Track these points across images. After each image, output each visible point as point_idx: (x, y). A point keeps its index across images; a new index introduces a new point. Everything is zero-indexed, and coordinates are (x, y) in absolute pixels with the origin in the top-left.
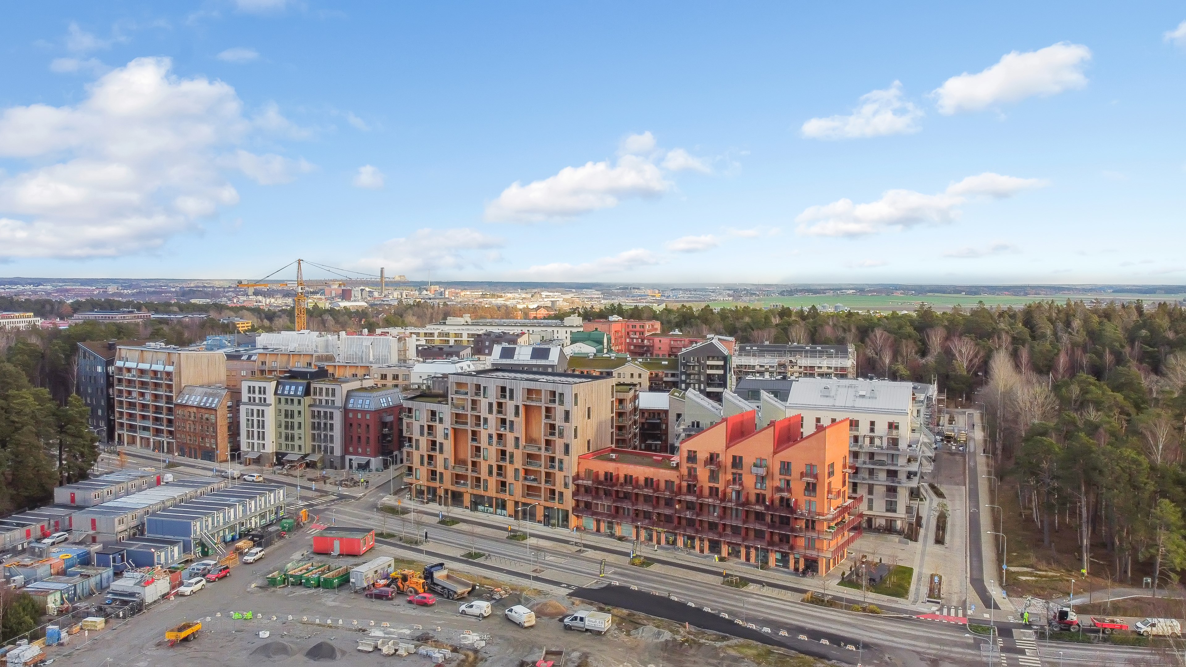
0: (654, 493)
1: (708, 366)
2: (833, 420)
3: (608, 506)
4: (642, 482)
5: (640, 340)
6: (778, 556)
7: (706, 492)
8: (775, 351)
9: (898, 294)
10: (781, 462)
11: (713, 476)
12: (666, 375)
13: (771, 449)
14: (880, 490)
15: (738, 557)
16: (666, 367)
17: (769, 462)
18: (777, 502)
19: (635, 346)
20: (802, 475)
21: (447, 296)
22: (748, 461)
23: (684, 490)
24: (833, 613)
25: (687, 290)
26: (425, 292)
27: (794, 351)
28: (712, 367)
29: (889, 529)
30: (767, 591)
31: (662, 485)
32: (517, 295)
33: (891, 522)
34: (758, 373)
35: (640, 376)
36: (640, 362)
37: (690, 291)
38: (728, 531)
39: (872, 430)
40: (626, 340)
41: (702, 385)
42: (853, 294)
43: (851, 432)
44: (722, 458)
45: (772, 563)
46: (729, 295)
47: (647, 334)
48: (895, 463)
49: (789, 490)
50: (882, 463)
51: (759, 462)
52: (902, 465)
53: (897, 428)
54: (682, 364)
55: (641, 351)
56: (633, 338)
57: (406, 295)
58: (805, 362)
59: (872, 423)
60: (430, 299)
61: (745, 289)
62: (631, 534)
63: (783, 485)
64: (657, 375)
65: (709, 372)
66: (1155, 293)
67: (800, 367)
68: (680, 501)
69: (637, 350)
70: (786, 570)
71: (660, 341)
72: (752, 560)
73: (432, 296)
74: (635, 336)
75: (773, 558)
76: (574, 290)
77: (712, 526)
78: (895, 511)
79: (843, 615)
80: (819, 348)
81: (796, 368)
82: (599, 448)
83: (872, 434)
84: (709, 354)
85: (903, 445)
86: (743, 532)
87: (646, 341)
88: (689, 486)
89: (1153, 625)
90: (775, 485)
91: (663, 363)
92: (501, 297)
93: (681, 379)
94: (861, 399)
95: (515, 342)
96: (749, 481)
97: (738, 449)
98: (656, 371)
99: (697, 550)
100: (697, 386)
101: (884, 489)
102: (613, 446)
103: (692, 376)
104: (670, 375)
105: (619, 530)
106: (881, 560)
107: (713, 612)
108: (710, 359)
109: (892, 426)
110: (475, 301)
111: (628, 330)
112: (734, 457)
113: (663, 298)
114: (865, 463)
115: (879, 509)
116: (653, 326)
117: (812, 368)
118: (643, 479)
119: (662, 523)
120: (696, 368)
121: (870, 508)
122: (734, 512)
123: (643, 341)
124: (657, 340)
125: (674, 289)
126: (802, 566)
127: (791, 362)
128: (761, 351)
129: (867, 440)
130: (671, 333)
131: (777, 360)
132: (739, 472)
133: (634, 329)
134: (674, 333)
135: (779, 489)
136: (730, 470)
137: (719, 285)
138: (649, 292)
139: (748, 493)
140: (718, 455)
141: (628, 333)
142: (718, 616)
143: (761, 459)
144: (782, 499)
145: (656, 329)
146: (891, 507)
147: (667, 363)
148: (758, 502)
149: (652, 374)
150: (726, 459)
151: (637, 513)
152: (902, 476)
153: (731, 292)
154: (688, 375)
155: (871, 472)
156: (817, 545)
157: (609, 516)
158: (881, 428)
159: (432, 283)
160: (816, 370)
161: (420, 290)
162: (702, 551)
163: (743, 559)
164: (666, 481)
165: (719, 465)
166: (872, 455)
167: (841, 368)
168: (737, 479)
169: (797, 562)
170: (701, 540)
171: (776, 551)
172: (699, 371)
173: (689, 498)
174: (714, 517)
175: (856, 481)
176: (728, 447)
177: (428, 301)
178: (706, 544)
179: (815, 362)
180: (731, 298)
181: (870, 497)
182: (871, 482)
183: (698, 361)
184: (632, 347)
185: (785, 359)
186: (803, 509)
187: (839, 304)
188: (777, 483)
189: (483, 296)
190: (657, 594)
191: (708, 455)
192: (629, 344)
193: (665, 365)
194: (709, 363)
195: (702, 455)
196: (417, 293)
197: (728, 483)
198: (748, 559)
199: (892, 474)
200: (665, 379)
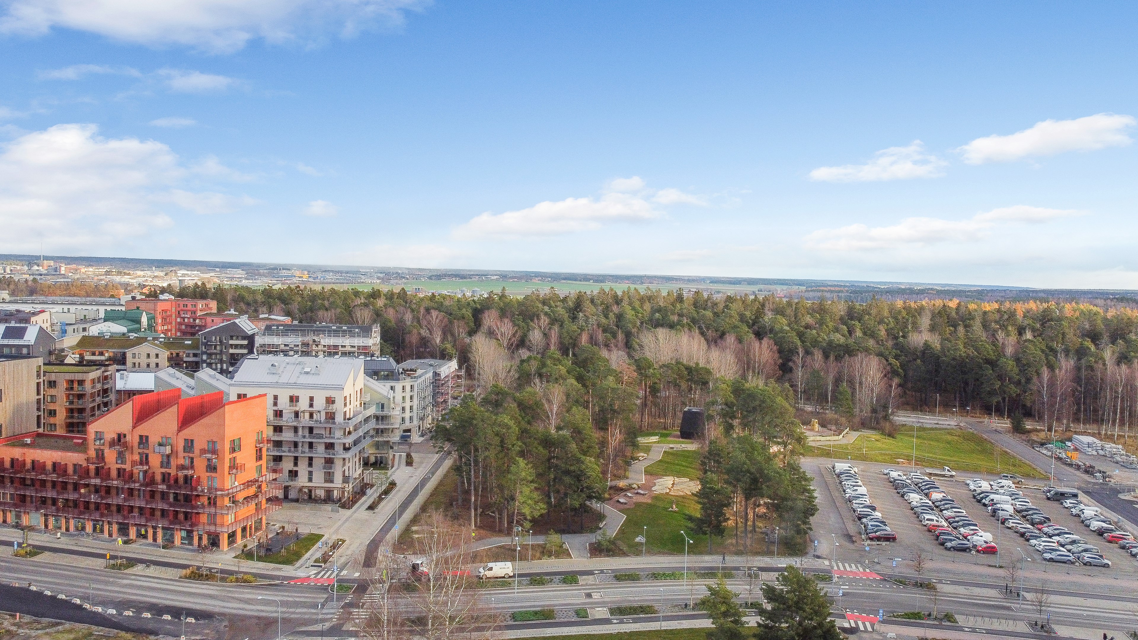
0: (58, 478)
1: (231, 345)
2: (239, 396)
3: (11, 494)
4: (49, 466)
5: (191, 320)
6: (184, 534)
7: (114, 473)
8: (297, 330)
9: (536, 280)
10: (185, 439)
11: (121, 456)
12: (188, 356)
13: (176, 428)
14: (319, 463)
15: (145, 537)
16: (189, 347)
17: (173, 441)
18: (181, 481)
19: (186, 326)
20: (203, 451)
21: (63, 272)
22: (154, 440)
23: (92, 473)
24: (204, 586)
25: (338, 272)
26: (36, 267)
27: (318, 331)
28: (236, 346)
29: (328, 499)
30: (152, 571)
31: (70, 470)
32: (149, 273)
33: (329, 492)
34: (282, 352)
35: (157, 356)
36: (161, 342)
37: (341, 272)
38: (136, 513)
39: (311, 405)
40: (176, 320)
41: (225, 365)
42: (497, 280)
43: (291, 408)
44: (128, 438)
45: (177, 541)
46: (378, 278)
47: (199, 313)
48: (332, 435)
49: (192, 467)
50: (320, 436)
51: (164, 440)
52: (338, 438)
53: (333, 402)
54: (203, 344)
55: (193, 330)
56: (184, 318)
57: (11, 270)
58: (326, 341)
59: (312, 399)
60: (41, 275)
61: (397, 273)
62: (39, 523)
63: (187, 462)
64: (178, 354)
65: (231, 351)
66: (740, 284)
67: (325, 346)
68: (87, 486)
69: (189, 330)
70: (191, 547)
71: (213, 320)
72: (160, 540)
73: (45, 272)
74: (186, 316)
75: (178, 536)
76: (218, 269)
77: (119, 508)
78: (332, 481)
79: (212, 587)
80: (345, 328)
81: (320, 347)
82: (16, 434)
83: (311, 409)
84: (232, 334)
85: (339, 418)
86: (148, 512)
87: (197, 321)
88: (97, 469)
89: (491, 569)
90: (179, 463)
91: (186, 342)
92: (129, 274)
93: (202, 359)
94: (305, 376)
95: (27, 321)
96: (155, 461)
97: (143, 429)
98: (177, 351)
99: (106, 535)
100: (219, 366)
101: (323, 461)
102: (41, 430)
103: (213, 357)
104: (191, 355)
105: (25, 520)
106: (297, 530)
107: (68, 598)
108: (234, 338)
109: (330, 401)
110: (96, 278)
111: (179, 309)
112: (141, 437)
113: (310, 280)
114: (304, 437)
115: (319, 480)
116: (207, 305)
117: (336, 347)
118: (51, 463)
119: (70, 509)
120: (218, 348)
121: (310, 480)
122: (142, 493)
123: (194, 320)
124: (209, 319)
125: (325, 271)
126: (205, 541)
127: (314, 341)
128: (287, 330)
129: (307, 415)
130: (226, 312)
131: (300, 339)
132: (146, 451)
133: (185, 308)
134: (229, 312)
135: (182, 467)
136: (136, 450)
137: (373, 268)
138: (298, 273)
139: (154, 473)
140: (125, 436)
141: (179, 313)
142: (70, 602)
143: (167, 438)
144: (186, 477)
145: (211, 309)
146: (329, 478)
147: (190, 342)
148: (163, 481)
149: (172, 354)
150: (133, 439)
151: (44, 501)
152: (338, 448)
153: (381, 275)
154: (210, 355)
155: (311, 445)
156: (218, 521)
157: (15, 506)
158: (320, 404)
159: (46, 258)
160: (340, 349)
161: (30, 264)
162: (110, 535)
163: (150, 540)
164: (75, 465)
165: (125, 445)
166: (311, 429)
167: (363, 346)
168: (145, 460)
169: (200, 538)
170: (109, 523)
171: (181, 529)
172: (221, 351)
173: (98, 481)
174: (119, 500)
175: (297, 455)
176: (134, 427)
177: (38, 277)
178: (115, 527)
179: (338, 341)
180: (378, 281)
181: (310, 469)
182: (310, 455)
183: (221, 341)
184: (183, 327)
185: (309, 339)
186: (204, 487)
187: (476, 289)
188: (181, 461)
189: (107, 273)
190: (17, 585)
191: (115, 436)
192: (180, 324)
193: (187, 344)
194: (231, 342)
195: (110, 435)
196: (26, 268)
197: (134, 463)
198: (155, 540)
199: (330, 446)
200: (185, 359)
